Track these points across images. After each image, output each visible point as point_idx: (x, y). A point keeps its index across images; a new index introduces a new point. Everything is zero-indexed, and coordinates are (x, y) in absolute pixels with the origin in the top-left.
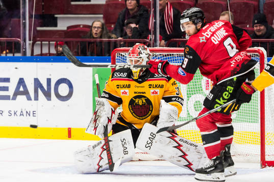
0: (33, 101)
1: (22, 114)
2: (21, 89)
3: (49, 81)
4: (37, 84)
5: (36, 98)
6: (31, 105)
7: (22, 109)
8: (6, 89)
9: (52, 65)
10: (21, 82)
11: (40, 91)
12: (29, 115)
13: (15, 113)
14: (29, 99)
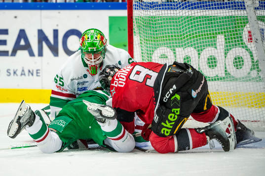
0: (37, 58)
1: (23, 74)
2: (22, 43)
3: (56, 32)
4: (42, 36)
5: (41, 54)
6: (34, 63)
7: (23, 68)
8: (4, 42)
9: (59, 13)
10: (22, 34)
11: (44, 45)
12: (32, 74)
13: (15, 73)
14: (32, 54)
